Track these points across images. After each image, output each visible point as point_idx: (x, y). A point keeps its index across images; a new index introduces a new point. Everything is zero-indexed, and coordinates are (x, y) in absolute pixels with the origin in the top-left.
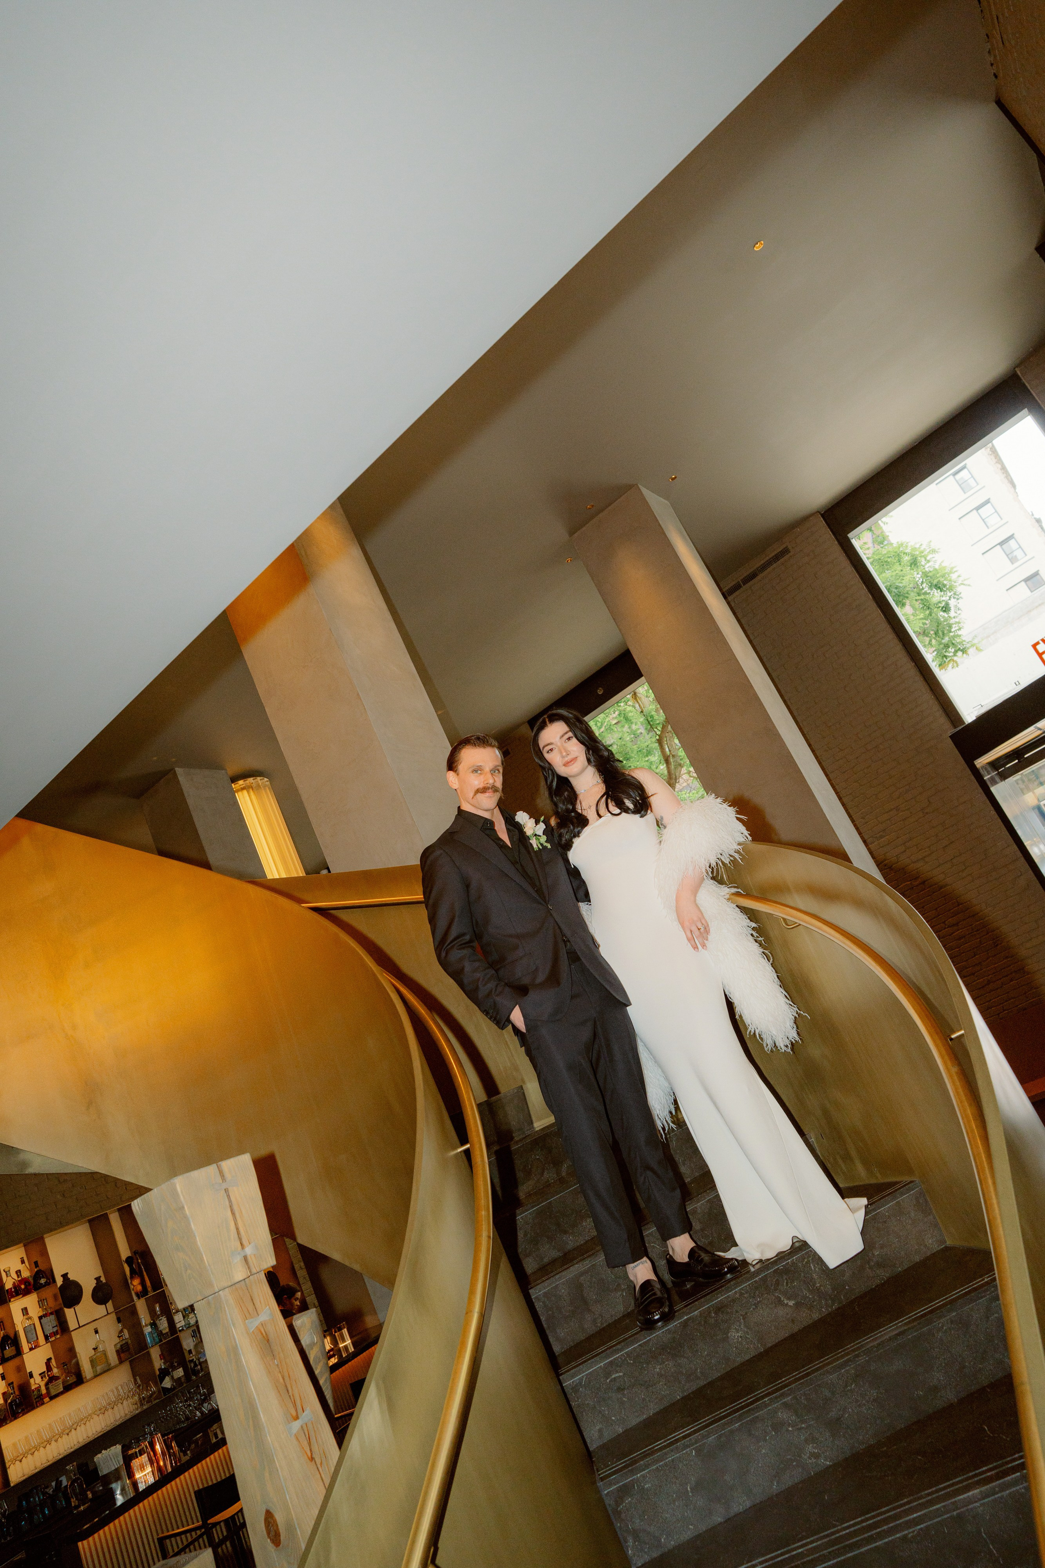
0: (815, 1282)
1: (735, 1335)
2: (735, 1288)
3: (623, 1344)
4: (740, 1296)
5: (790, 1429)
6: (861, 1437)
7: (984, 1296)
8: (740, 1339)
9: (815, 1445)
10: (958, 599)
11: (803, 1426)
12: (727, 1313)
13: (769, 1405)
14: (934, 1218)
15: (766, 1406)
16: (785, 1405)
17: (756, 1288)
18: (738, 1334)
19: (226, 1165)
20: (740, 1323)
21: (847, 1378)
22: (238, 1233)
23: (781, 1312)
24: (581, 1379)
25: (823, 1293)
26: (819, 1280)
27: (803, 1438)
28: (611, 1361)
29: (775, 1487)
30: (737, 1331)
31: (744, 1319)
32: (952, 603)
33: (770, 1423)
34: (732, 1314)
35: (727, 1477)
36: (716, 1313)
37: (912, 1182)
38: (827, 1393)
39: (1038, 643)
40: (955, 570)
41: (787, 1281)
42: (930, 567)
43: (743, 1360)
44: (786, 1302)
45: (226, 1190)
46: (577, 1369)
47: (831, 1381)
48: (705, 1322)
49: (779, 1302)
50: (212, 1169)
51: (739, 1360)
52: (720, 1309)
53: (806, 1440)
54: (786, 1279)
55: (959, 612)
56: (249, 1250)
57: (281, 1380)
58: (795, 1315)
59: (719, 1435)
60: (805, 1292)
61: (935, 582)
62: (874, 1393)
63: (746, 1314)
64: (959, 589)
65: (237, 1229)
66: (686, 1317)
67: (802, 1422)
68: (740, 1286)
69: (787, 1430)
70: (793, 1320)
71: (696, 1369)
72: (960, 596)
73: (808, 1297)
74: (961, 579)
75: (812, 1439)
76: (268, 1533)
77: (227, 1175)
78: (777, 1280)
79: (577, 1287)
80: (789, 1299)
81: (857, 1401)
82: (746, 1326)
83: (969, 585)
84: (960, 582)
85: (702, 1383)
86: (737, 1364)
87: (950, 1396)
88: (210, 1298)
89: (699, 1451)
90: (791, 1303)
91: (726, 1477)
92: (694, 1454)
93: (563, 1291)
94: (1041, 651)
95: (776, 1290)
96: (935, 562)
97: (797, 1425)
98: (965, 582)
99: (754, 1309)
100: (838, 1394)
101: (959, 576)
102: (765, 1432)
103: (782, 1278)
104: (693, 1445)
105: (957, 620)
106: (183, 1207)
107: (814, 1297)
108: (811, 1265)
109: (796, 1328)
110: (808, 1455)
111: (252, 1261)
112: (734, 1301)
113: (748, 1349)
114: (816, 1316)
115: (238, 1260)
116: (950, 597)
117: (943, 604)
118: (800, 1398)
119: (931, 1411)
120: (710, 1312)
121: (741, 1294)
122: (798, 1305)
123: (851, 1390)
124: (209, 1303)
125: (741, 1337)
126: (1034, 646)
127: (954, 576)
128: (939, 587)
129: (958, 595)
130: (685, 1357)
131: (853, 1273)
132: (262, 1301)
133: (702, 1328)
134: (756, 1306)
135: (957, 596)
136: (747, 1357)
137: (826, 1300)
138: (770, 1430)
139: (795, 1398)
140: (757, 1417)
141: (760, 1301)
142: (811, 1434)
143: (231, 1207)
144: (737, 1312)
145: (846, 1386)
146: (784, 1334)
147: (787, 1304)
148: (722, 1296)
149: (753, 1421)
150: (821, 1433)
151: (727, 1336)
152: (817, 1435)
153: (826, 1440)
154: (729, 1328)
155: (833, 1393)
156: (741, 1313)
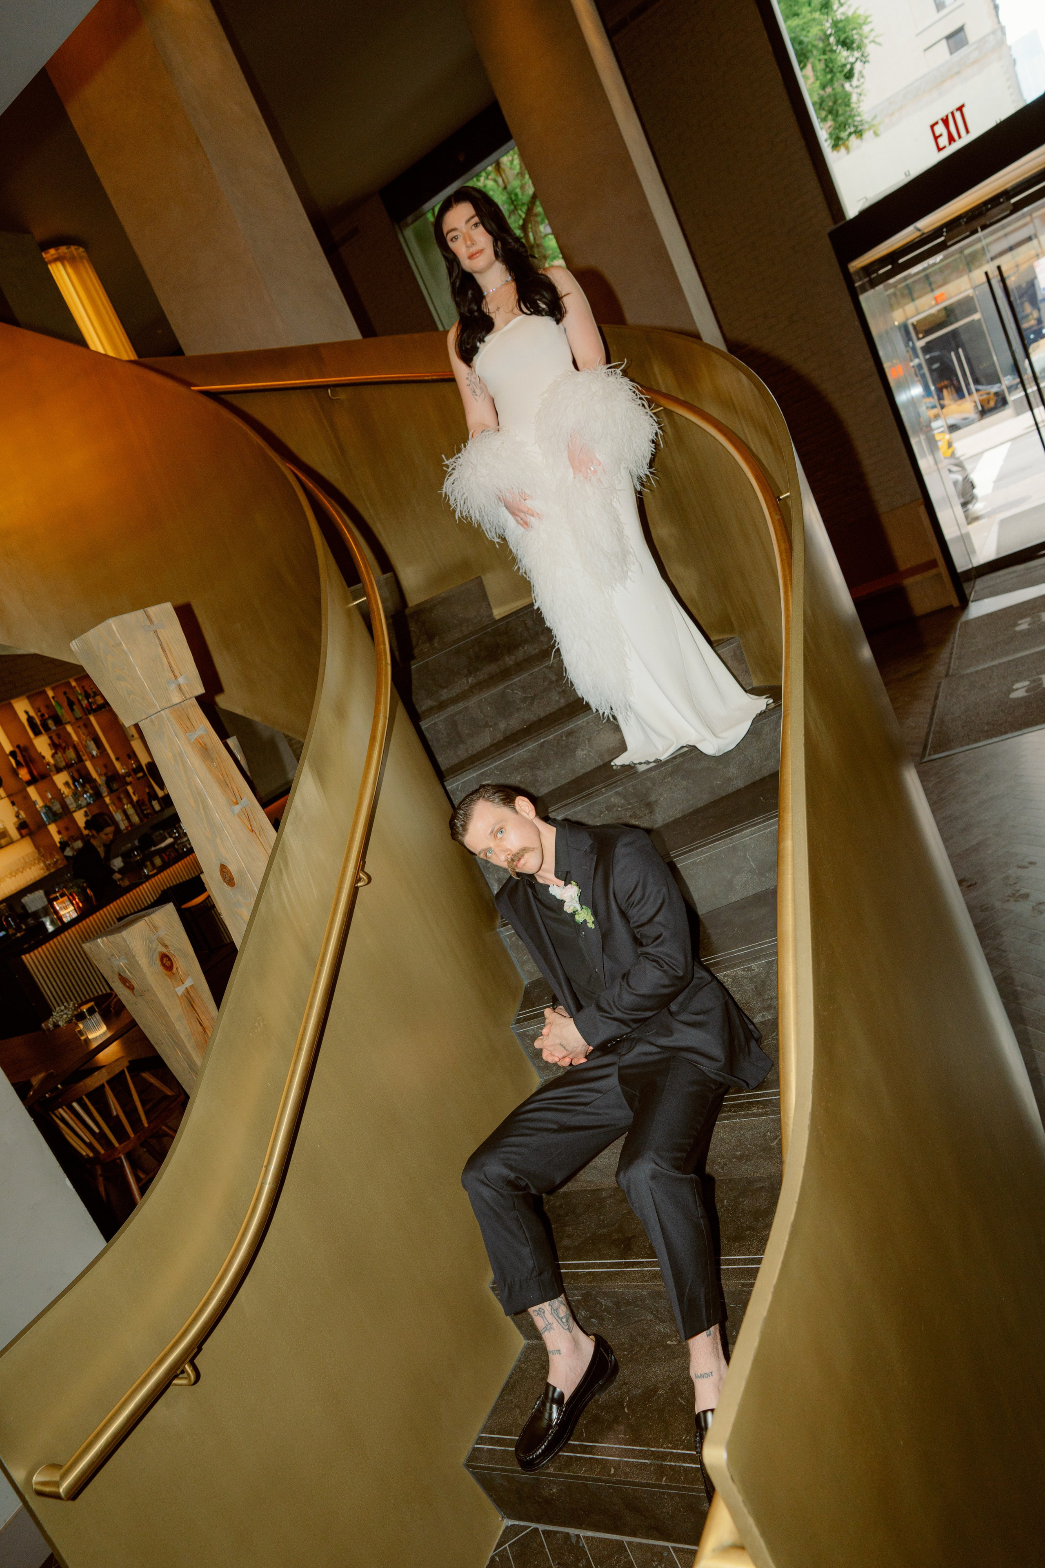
1: (580, 753)
3: (492, 760)
5: (619, 809)
6: (671, 813)
7: (775, 714)
8: (585, 756)
10: (864, 63)
13: (605, 793)
14: (746, 666)
16: (617, 793)
19: (153, 610)
20: (586, 744)
22: (171, 666)
24: (458, 786)
27: (628, 815)
28: (482, 773)
30: (583, 750)
31: (588, 741)
32: (858, 67)
33: (605, 805)
36: (566, 737)
37: (733, 638)
38: (649, 784)
39: (936, 123)
40: (869, 20)
42: (843, 14)
43: (585, 771)
45: (155, 632)
46: (455, 778)
48: (558, 743)
50: (140, 613)
51: (583, 771)
52: (570, 734)
55: (862, 80)
56: (181, 680)
57: (221, 777)
61: (843, 37)
64: (870, 48)
65: (169, 663)
66: (542, 740)
67: (629, 804)
69: (617, 810)
71: (549, 778)
72: (868, 58)
74: (873, 34)
76: (224, 880)
77: (154, 619)
79: (453, 723)
83: (880, 44)
84: (871, 38)
85: (553, 787)
86: (580, 774)
87: (740, 784)
88: (153, 717)
93: (441, 726)
94: (937, 134)
96: (849, 6)
97: (625, 806)
98: (877, 40)
99: (597, 734)
101: (872, 30)
105: (859, 90)
106: (121, 643)
111: (185, 688)
112: (581, 728)
115: (173, 687)
116: (857, 59)
117: (848, 67)
119: (724, 795)
120: (562, 737)
124: (152, 721)
125: (585, 754)
126: (932, 127)
127: (866, 29)
128: (847, 44)
129: (866, 57)
130: (540, 769)
132: (197, 719)
133: (555, 748)
135: (864, 59)
136: (589, 769)
141: (601, 729)
142: (634, 812)
143: (161, 645)
144: (583, 736)
145: (664, 779)
148: (572, 724)
150: (642, 811)
151: (575, 754)
152: (638, 812)
153: (645, 815)
154: (576, 748)
155: (654, 785)
156: (586, 737)
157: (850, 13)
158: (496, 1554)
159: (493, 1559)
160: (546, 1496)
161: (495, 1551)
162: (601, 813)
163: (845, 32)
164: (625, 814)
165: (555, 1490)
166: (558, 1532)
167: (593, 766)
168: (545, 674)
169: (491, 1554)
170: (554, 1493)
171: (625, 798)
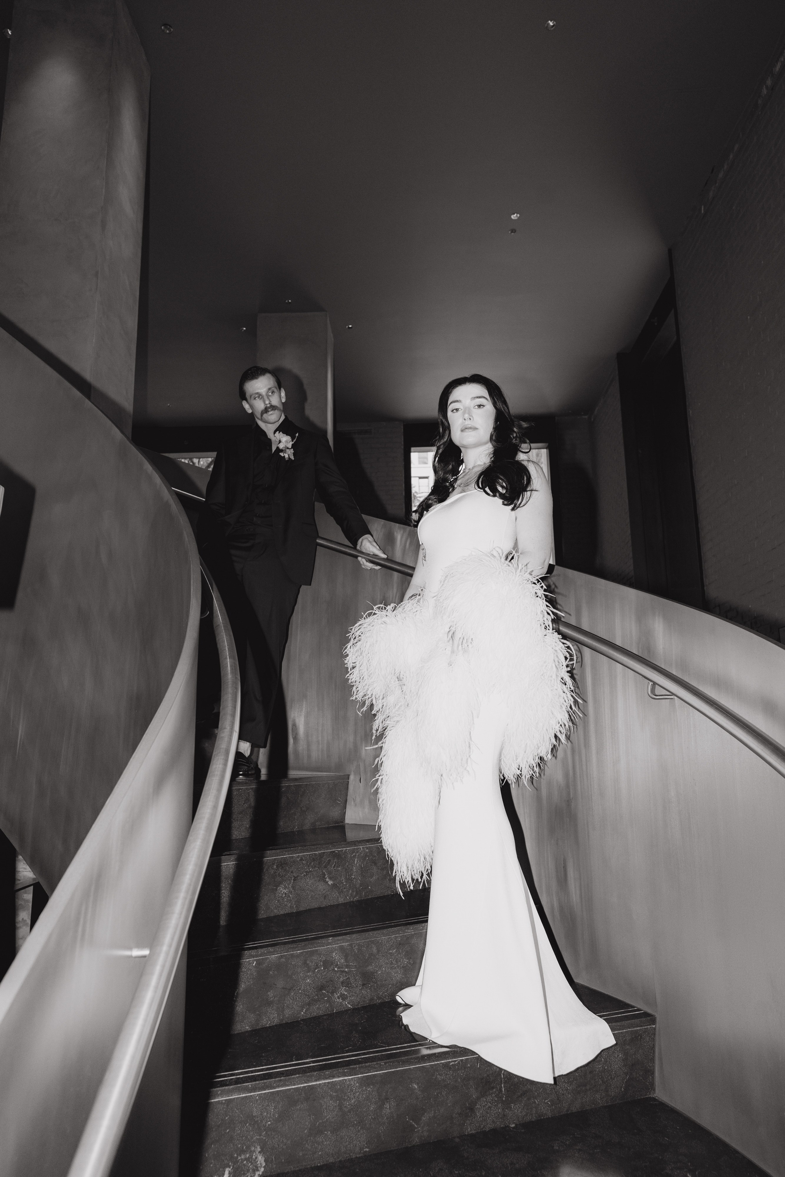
0: (352, 873)
1: (282, 890)
2: (301, 853)
4: (300, 860)
5: (336, 969)
8: (284, 895)
9: (347, 988)
11: (346, 970)
12: (285, 870)
13: (331, 944)
15: (329, 944)
16: (342, 948)
17: (314, 860)
18: (284, 891)
20: (290, 882)
21: (393, 943)
23: (321, 886)
25: (353, 884)
26: (355, 873)
27: (341, 979)
29: (302, 1013)
30: (285, 888)
31: (294, 880)
33: (324, 959)
34: (288, 873)
35: (271, 994)
36: (277, 866)
38: (375, 950)
41: (336, 863)
43: (278, 913)
44: (327, 880)
47: (382, 941)
49: (323, 878)
51: (275, 912)
52: (282, 864)
53: (342, 983)
54: (336, 862)
58: (328, 893)
59: (281, 956)
60: (343, 878)
62: (406, 961)
63: (298, 876)
67: (347, 966)
68: (304, 853)
69: (334, 970)
70: (325, 896)
73: (342, 883)
75: (346, 984)
78: (330, 860)
80: (330, 878)
81: (392, 963)
82: (293, 887)
86: (272, 915)
89: (259, 963)
90: (330, 883)
91: (269, 993)
92: (254, 965)
95: (325, 867)
97: (342, 968)
99: (304, 876)
100: (382, 953)
102: (317, 965)
103: (334, 859)
104: (257, 956)
107: (346, 885)
108: (356, 859)
109: (325, 903)
110: (339, 994)
112: (295, 862)
113: (286, 905)
114: (341, 900)
118: (355, 946)
120: (273, 864)
121: (301, 860)
122: (334, 885)
123: (392, 953)
125: (285, 894)
131: (378, 878)
134: (307, 874)
136: (282, 913)
137: (353, 892)
138: (321, 965)
139: (351, 945)
140: (317, 951)
141: (311, 871)
142: (347, 978)
144: (292, 872)
145: (390, 949)
146: (315, 905)
147: (327, 882)
149: (312, 953)
150: (356, 980)
151: (276, 890)
152: (352, 981)
153: (357, 987)
154: (280, 883)
155: (378, 951)
156: (294, 874)
162: (317, 967)
164: (339, 978)
167: (287, 911)
168: (249, 795)
171: (346, 957)
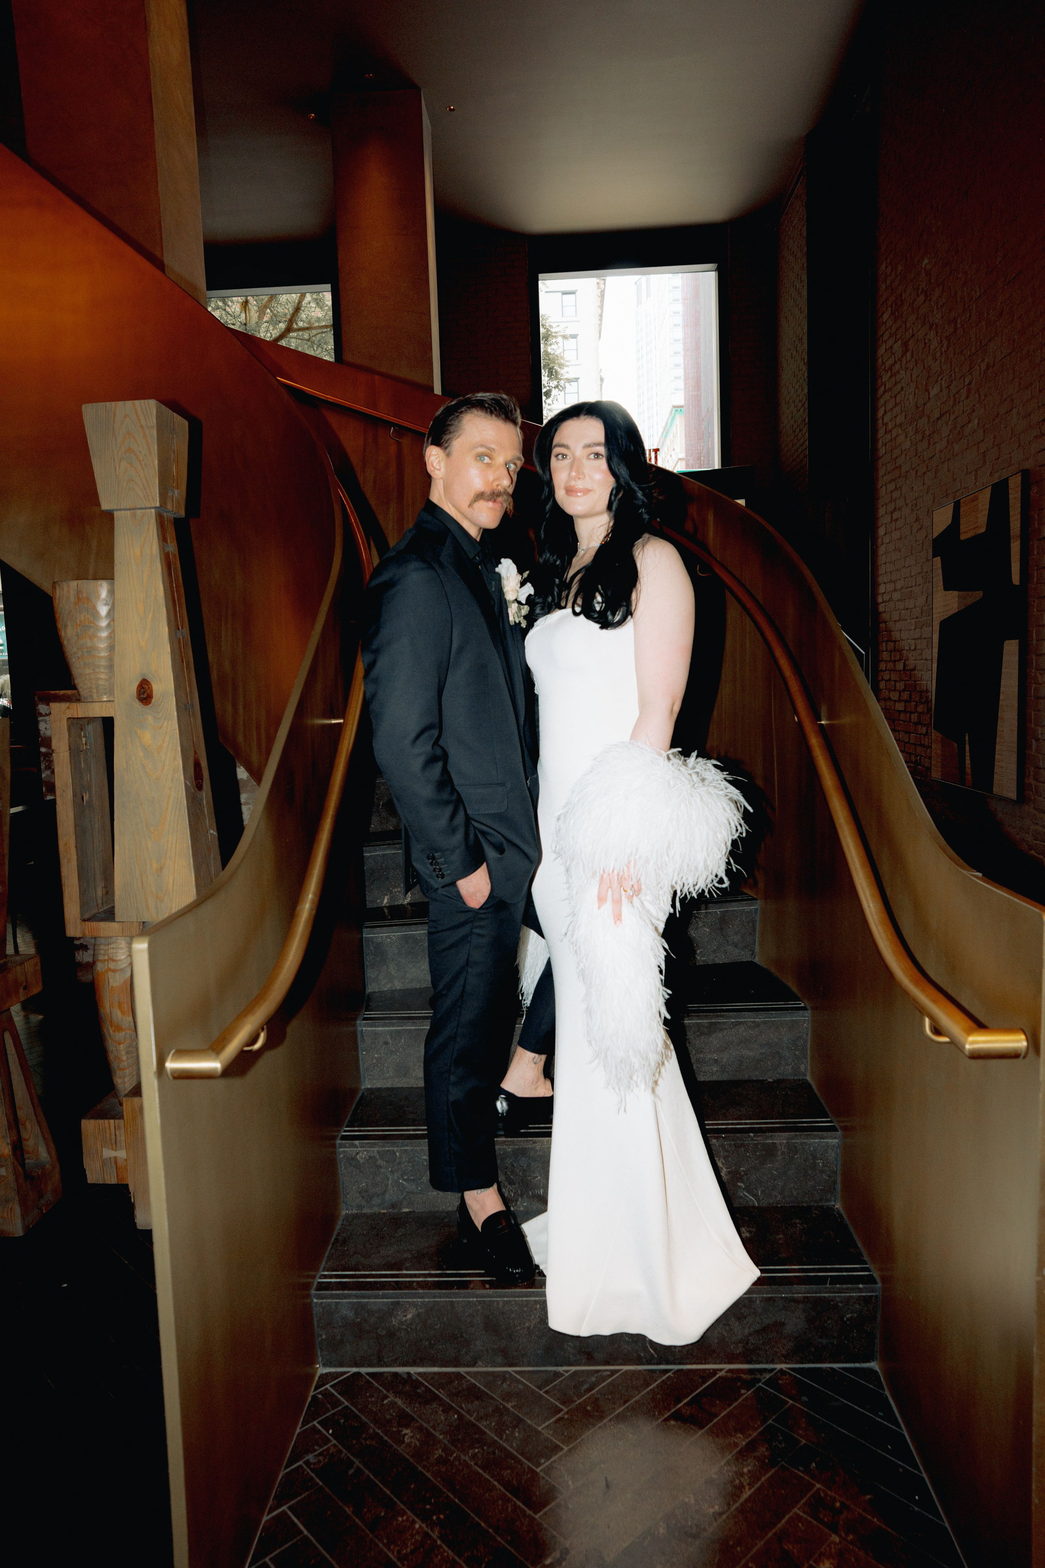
19: (179, 419)
22: (174, 476)
50: (171, 414)
56: (176, 493)
57: (176, 598)
65: (174, 472)
77: (178, 427)
111: (176, 503)
115: (170, 494)
132: (171, 536)
157: (558, 353)
158: (318, 1393)
159: (314, 1397)
160: (394, 1326)
161: (314, 1391)
163: (554, 363)
165: (409, 1316)
166: (384, 1373)
169: (312, 1393)
170: (406, 1320)
